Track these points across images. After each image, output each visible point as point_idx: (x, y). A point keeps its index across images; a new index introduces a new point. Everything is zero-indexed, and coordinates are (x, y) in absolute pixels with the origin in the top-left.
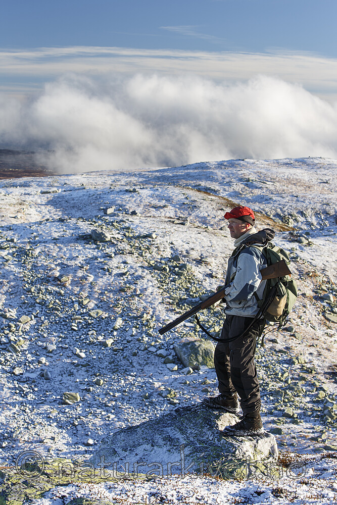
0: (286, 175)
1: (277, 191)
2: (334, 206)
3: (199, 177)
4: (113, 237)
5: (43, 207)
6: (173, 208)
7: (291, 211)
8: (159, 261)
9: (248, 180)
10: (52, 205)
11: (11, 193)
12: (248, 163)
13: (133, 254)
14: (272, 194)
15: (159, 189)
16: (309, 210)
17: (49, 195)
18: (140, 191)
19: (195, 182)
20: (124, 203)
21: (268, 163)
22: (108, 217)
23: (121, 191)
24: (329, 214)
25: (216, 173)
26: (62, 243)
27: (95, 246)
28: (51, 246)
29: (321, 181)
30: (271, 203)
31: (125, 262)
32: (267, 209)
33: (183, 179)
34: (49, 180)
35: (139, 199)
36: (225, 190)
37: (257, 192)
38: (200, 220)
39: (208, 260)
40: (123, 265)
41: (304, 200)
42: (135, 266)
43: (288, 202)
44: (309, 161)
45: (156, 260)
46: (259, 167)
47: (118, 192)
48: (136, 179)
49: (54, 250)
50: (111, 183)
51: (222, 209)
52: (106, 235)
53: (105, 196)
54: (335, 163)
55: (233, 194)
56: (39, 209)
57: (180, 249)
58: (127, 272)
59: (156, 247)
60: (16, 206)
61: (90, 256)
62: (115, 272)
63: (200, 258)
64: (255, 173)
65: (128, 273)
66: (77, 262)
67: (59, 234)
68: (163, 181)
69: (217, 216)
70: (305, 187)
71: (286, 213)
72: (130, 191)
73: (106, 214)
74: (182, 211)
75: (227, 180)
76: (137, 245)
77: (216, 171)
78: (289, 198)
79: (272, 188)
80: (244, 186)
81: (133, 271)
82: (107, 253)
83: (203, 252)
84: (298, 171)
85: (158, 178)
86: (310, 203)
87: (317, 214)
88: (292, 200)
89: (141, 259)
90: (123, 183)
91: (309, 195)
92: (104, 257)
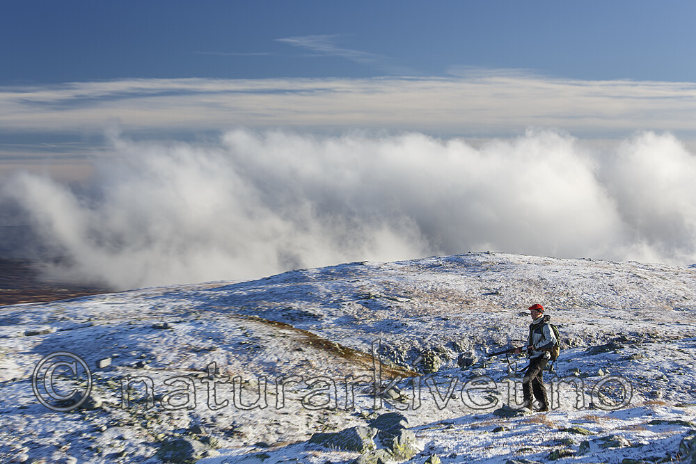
0: (430, 284)
1: (416, 312)
2: (506, 331)
3: (289, 294)
4: (105, 402)
5: (26, 357)
6: (224, 351)
7: (437, 343)
8: (171, 433)
9: (368, 296)
12: (369, 268)
13: (133, 425)
14: (407, 316)
15: (204, 322)
16: (465, 340)
17: (36, 338)
18: (176, 327)
19: (283, 303)
20: (149, 347)
21: (402, 266)
22: (102, 373)
23: (145, 328)
25: (317, 288)
26: (33, 413)
27: (78, 416)
28: (17, 418)
29: (487, 291)
30: (405, 332)
31: (121, 438)
32: (397, 342)
33: (264, 299)
35: (172, 339)
36: (330, 314)
37: (383, 315)
38: (266, 367)
39: (243, 430)
40: (118, 441)
41: (458, 324)
42: (136, 442)
43: (431, 329)
44: (468, 259)
45: (166, 432)
46: (387, 274)
47: (141, 330)
48: (190, 302)
49: (20, 423)
51: (300, 350)
52: (96, 399)
53: (121, 337)
54: (511, 260)
55: (343, 320)
56: (20, 361)
57: (202, 415)
58: (123, 452)
59: (168, 414)
61: (72, 431)
62: (107, 452)
63: (231, 428)
64: (380, 284)
65: (125, 453)
66: (53, 440)
67: (28, 400)
68: (232, 304)
69: (292, 361)
70: (460, 302)
71: (428, 347)
72: (160, 328)
73: (99, 369)
74: (238, 356)
75: (335, 297)
76: (139, 412)
77: (317, 284)
78: (433, 322)
79: (407, 307)
80: (361, 307)
81: (132, 450)
82: (95, 426)
83: (236, 419)
84: (450, 277)
85: (224, 300)
86: (467, 329)
87: (478, 346)
88: (438, 325)
89: (145, 432)
90: (168, 310)
91: (467, 314)
92: (91, 432)
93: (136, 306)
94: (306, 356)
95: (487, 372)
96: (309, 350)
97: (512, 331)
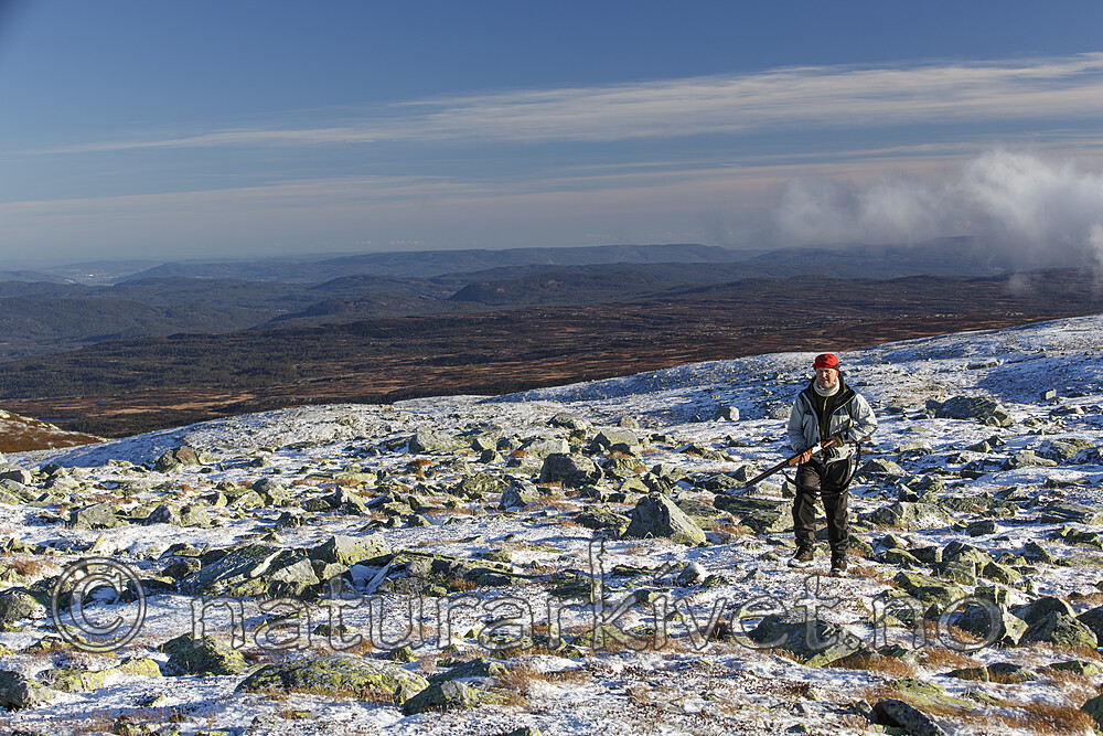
10: (985, 388)
11: (917, 370)
17: (981, 371)
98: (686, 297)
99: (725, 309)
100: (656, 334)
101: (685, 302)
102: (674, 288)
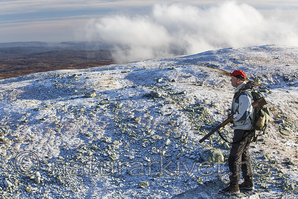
0: (255, 55)
1: (251, 65)
2: (282, 71)
3: (207, 59)
4: (162, 95)
5: (123, 80)
6: (194, 77)
7: (259, 75)
8: (189, 106)
9: (235, 59)
10: (128, 79)
11: (105, 73)
12: (234, 50)
13: (174, 103)
14: (248, 66)
15: (186, 67)
16: (269, 74)
17: (126, 74)
18: (176, 69)
19: (206, 62)
20: (168, 76)
21: (245, 49)
22: (159, 84)
24: (280, 76)
25: (217, 56)
26: (135, 99)
27: (153, 100)
28: (129, 101)
29: (274, 58)
30: (248, 72)
31: (170, 108)
33: (199, 61)
34: (125, 65)
35: (176, 73)
36: (222, 65)
37: (240, 66)
38: (210, 83)
39: (216, 104)
40: (169, 110)
41: (266, 69)
42: (175, 110)
43: (257, 70)
44: (267, 47)
45: (187, 106)
46: (240, 52)
47: (164, 70)
48: (173, 62)
49: (130, 103)
50: (160, 65)
51: (221, 76)
52: (159, 94)
53: (157, 72)
54: (281, 47)
55: (227, 67)
56: (121, 82)
57: (200, 99)
58: (171, 113)
59: (186, 99)
60: (108, 80)
61: (150, 106)
62: (164, 114)
63: (211, 104)
64: (238, 55)
66: (143, 110)
67: (133, 95)
68: (188, 62)
69: (219, 80)
70: (266, 61)
71: (256, 77)
72: (171, 69)
73: (158, 82)
74: (200, 78)
75: (223, 60)
76: (176, 98)
78: (258, 68)
79: (248, 63)
80: (232, 63)
81: (175, 113)
82: (160, 104)
83: (212, 100)
84: (262, 53)
85: (185, 61)
86: (269, 70)
87: (273, 76)
88: (259, 69)
89: (179, 106)
90: (166, 65)
91: (268, 66)
92: (158, 106)
93: (155, 64)
94: (224, 78)
95: (295, 83)
96: (225, 76)
97: (284, 71)
98: (35, 56)
99: (46, 59)
100: (27, 66)
101: (35, 57)
102: (32, 54)
